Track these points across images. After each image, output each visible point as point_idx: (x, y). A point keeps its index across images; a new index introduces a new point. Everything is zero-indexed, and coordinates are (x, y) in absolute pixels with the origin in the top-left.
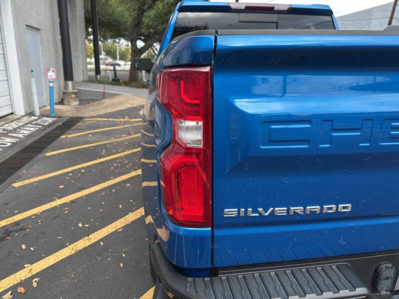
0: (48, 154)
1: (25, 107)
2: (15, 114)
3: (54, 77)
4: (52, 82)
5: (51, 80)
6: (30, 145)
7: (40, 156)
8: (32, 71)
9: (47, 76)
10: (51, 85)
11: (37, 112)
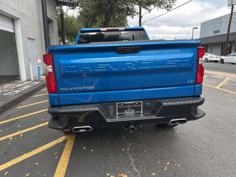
0: (34, 96)
1: (26, 77)
2: (22, 81)
3: (40, 62)
4: (39, 64)
5: (39, 63)
6: (27, 93)
7: (31, 97)
8: (30, 59)
9: (37, 62)
10: (39, 66)
11: (32, 79)
